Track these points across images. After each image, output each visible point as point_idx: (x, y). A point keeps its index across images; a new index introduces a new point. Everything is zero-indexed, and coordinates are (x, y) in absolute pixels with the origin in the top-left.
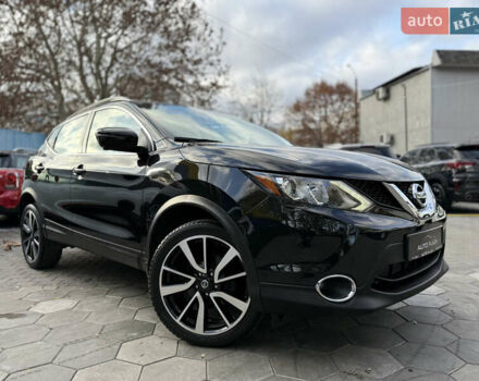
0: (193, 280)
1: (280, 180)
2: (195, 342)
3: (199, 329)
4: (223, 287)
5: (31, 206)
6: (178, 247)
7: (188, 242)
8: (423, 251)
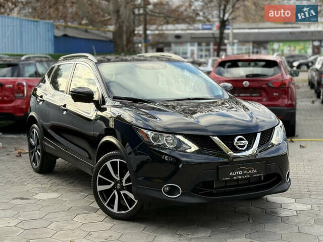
0: (113, 183)
1: (149, 133)
2: (114, 217)
3: (115, 210)
4: (128, 188)
5: (35, 125)
6: (106, 165)
7: (111, 163)
8: (236, 176)
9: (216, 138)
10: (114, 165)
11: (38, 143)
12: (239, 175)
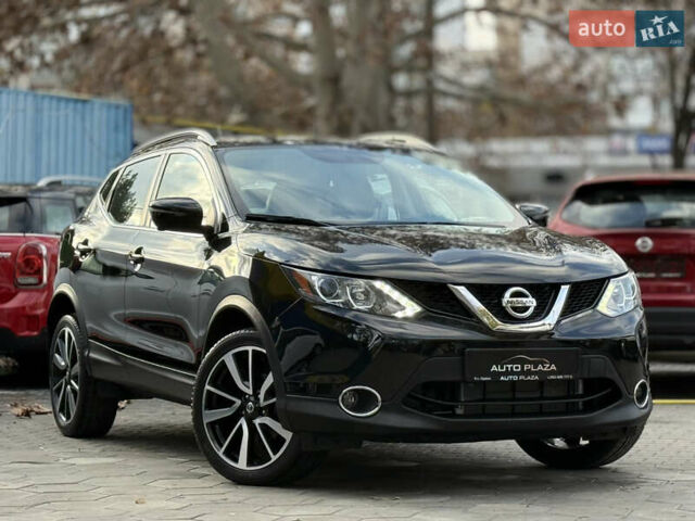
0: (238, 402)
2: (238, 479)
3: (242, 463)
5: (69, 318)
6: (223, 361)
7: (234, 355)
8: (507, 373)
10: (241, 359)
11: (73, 361)
12: (513, 373)
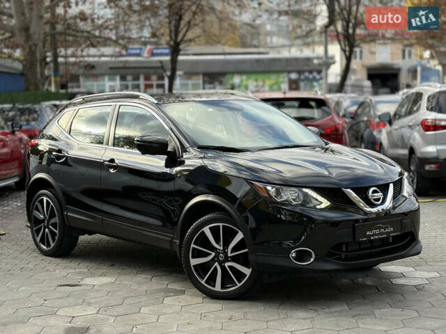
0: (213, 254)
1: (269, 188)
2: (214, 296)
3: (218, 288)
4: (234, 259)
6: (203, 231)
7: (210, 228)
8: (374, 235)
9: (349, 190)
12: (376, 235)
